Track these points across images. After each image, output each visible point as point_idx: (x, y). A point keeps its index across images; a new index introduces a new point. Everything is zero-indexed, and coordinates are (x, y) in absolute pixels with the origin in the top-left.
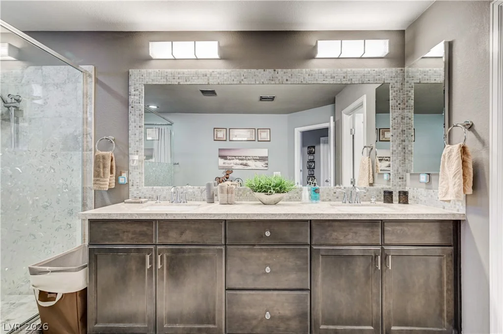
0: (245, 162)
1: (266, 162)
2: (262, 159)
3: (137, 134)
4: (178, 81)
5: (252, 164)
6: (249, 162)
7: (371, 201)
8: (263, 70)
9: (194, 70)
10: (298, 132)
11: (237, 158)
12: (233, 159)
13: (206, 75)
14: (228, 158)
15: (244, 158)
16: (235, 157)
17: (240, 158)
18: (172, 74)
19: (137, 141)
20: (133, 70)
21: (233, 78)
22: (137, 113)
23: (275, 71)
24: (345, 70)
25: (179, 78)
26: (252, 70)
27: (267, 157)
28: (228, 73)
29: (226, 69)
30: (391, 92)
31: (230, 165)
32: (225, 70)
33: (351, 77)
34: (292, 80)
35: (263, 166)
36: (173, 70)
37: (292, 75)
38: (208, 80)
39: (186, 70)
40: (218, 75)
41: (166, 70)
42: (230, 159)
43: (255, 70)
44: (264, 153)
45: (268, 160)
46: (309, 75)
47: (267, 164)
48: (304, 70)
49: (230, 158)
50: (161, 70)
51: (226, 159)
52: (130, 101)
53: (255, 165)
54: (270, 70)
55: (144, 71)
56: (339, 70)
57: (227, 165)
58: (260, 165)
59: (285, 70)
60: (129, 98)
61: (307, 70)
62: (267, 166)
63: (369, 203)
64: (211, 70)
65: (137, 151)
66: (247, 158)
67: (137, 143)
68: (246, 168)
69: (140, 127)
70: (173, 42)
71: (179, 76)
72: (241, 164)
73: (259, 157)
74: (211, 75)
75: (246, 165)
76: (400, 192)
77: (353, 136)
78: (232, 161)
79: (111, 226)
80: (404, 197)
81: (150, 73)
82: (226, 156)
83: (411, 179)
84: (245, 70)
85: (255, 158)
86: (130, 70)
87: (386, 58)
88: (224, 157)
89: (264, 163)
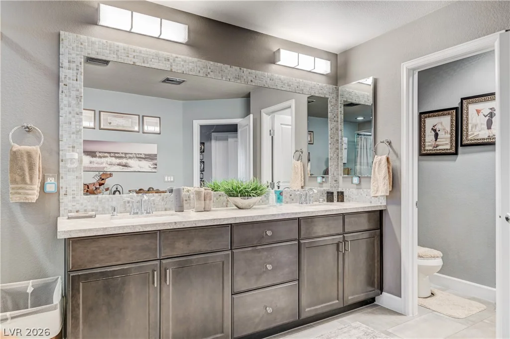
0: (124, 161)
1: (155, 162)
2: (150, 157)
3: (73, 123)
4: (133, 60)
5: (135, 164)
6: (131, 162)
7: (319, 201)
8: (229, 66)
9: (153, 51)
10: (197, 124)
11: (112, 155)
12: (106, 157)
13: (169, 60)
14: (98, 154)
15: (124, 155)
16: (109, 153)
17: (117, 155)
18: (124, 50)
19: (73, 133)
20: (67, 33)
21: (199, 69)
22: (74, 93)
23: (240, 69)
24: (298, 80)
25: (134, 57)
26: (219, 64)
27: (156, 155)
28: (193, 62)
29: (190, 56)
30: (329, 105)
31: (101, 166)
32: (190, 58)
33: (303, 88)
34: (256, 81)
35: (150, 167)
36: (126, 45)
37: (256, 77)
38: (171, 66)
39: (144, 49)
40: (182, 63)
41: (118, 43)
42: (100, 157)
43: (222, 64)
44: (152, 149)
45: (156, 159)
46: (270, 80)
47: (156, 165)
48: (266, 74)
49: (101, 154)
50: (109, 42)
51: (95, 156)
52: (62, 76)
53: (139, 166)
54: (236, 68)
55: (83, 37)
56: (294, 79)
57: (96, 165)
58: (146, 165)
59: (249, 70)
60: (59, 71)
61: (269, 74)
62: (155, 168)
63: (318, 203)
64: (174, 55)
65: (73, 147)
66: (127, 156)
67: (72, 136)
68: (126, 169)
69: (78, 114)
70: (134, 13)
71: (135, 54)
72: (119, 165)
73: (145, 155)
74: (174, 60)
75: (125, 166)
76: (338, 192)
77: (272, 137)
78: (103, 160)
79: (104, 243)
80: (341, 197)
81: (93, 43)
82: (95, 152)
83: (343, 181)
84: (212, 63)
85: (140, 156)
86: (62, 33)
87: (326, 75)
88: (92, 154)
89: (152, 163)
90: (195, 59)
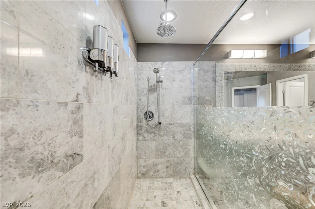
3: (221, 96)
4: (242, 69)
8: (285, 64)
9: (249, 64)
13: (256, 67)
18: (238, 66)
19: (220, 100)
21: (269, 68)
22: (221, 85)
23: (291, 64)
25: (242, 68)
26: (279, 64)
29: (265, 63)
32: (265, 64)
34: (300, 69)
36: (238, 64)
37: (299, 67)
38: (257, 69)
39: (246, 64)
40: (262, 67)
41: (235, 64)
46: (309, 67)
48: (306, 64)
50: (233, 64)
52: (217, 79)
55: (224, 64)
59: (296, 64)
64: (258, 64)
65: (220, 105)
67: (220, 101)
69: (222, 93)
70: (244, 50)
71: (242, 67)
74: (258, 66)
77: (284, 94)
81: (227, 65)
84: (276, 64)
86: (217, 64)
90: (268, 64)
